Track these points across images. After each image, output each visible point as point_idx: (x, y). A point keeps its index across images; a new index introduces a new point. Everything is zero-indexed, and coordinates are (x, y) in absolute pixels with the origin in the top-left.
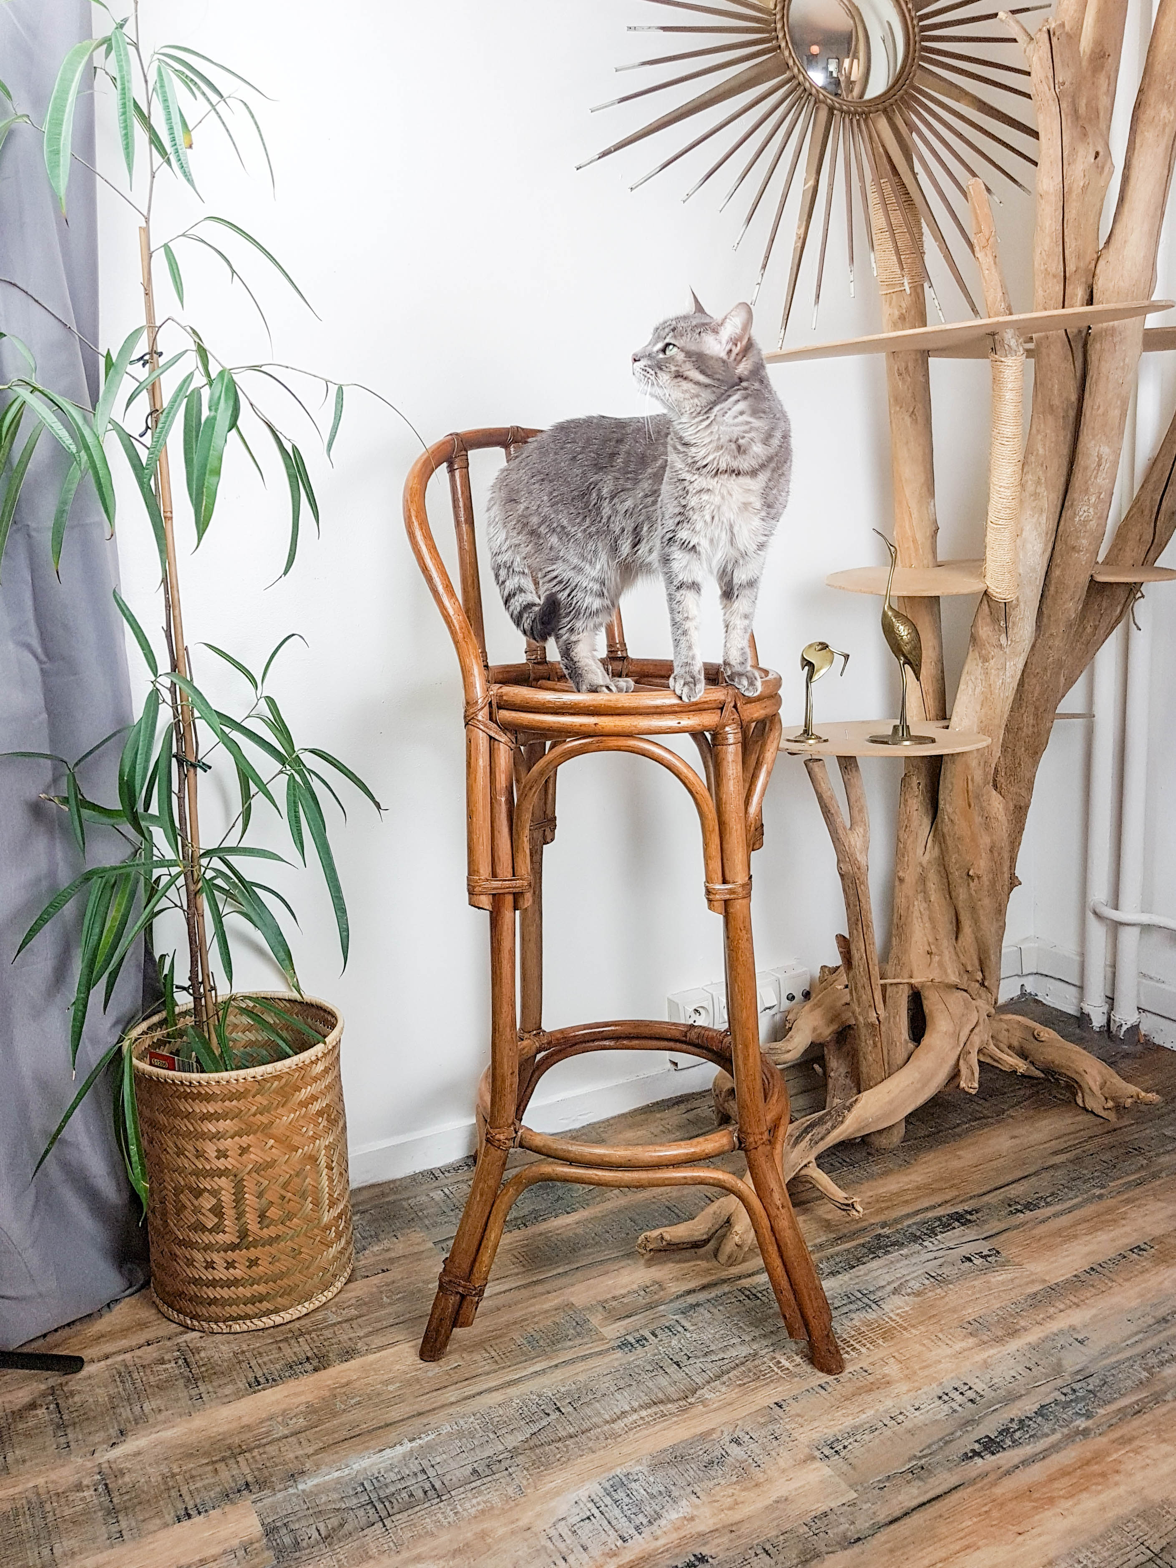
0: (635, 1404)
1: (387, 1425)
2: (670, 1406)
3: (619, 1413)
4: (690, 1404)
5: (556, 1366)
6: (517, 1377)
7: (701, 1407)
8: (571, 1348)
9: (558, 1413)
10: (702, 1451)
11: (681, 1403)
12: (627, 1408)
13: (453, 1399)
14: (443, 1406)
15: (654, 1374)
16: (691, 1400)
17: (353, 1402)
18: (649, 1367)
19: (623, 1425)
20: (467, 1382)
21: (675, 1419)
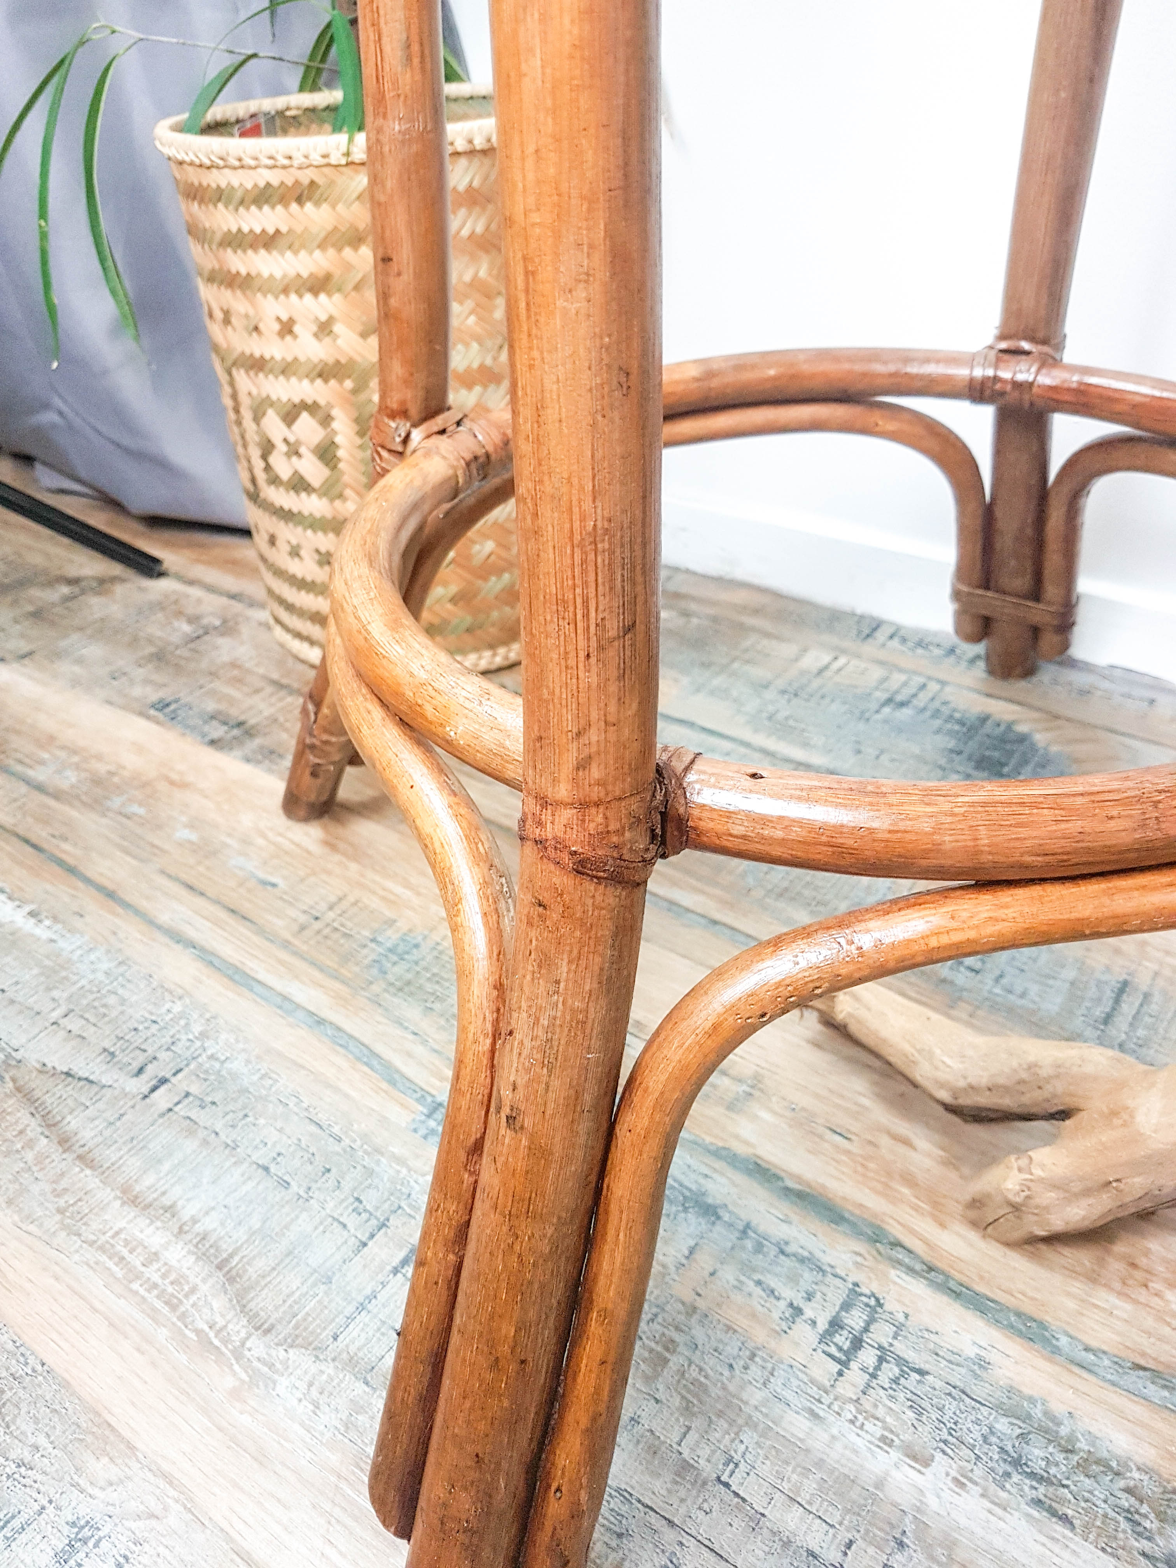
0: (208, 1223)
1: (72, 870)
2: (219, 1303)
3: (166, 1201)
4: (238, 1355)
5: (321, 1022)
6: (262, 976)
7: (229, 1382)
8: (399, 1022)
9: (145, 1090)
10: (27, 1457)
11: (238, 1328)
12: (187, 1213)
13: (164, 918)
14: (137, 912)
15: (352, 1221)
16: (257, 1346)
17: (135, 809)
18: (370, 1200)
19: (121, 1224)
20: (223, 915)
21: (162, 1334)
